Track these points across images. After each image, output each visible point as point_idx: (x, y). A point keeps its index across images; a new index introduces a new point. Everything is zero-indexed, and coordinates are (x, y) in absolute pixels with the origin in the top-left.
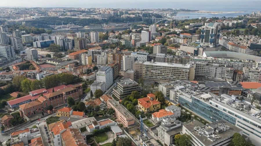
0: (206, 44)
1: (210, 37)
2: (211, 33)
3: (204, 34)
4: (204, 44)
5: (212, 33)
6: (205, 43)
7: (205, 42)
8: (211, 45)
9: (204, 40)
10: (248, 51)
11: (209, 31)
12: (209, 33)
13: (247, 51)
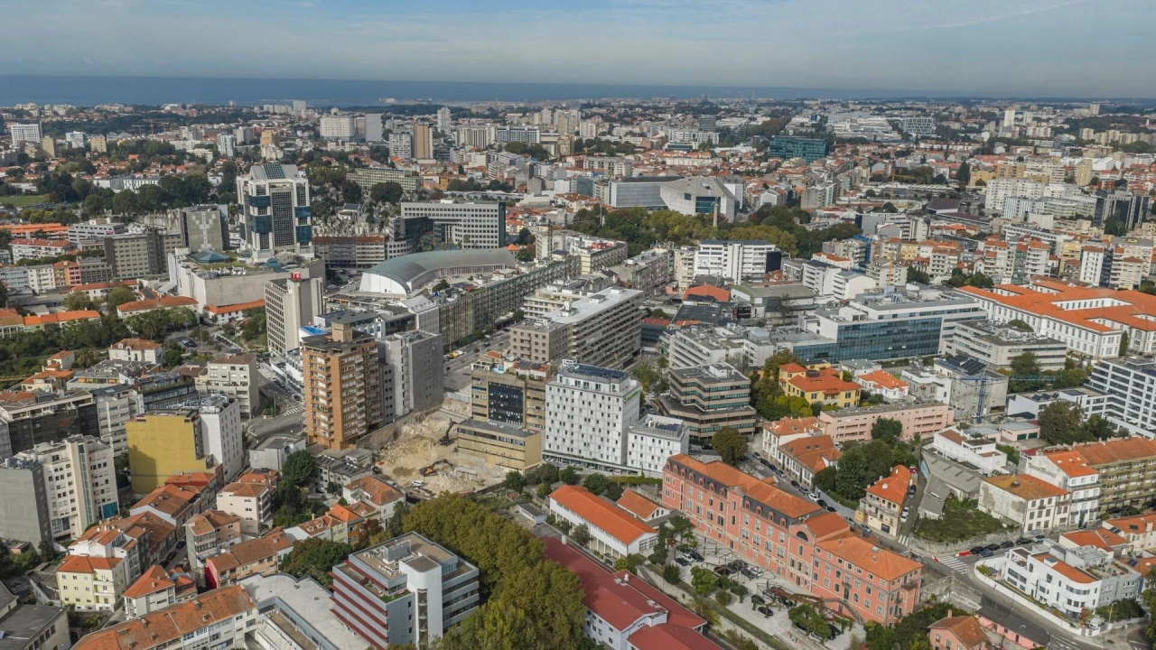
0: (284, 253)
1: (296, 222)
2: (295, 204)
3: (269, 211)
4: (276, 252)
5: (299, 203)
6: (278, 248)
7: (277, 243)
8: (307, 252)
9: (271, 235)
10: (393, 249)
11: (288, 195)
12: (290, 203)
13: (389, 249)
